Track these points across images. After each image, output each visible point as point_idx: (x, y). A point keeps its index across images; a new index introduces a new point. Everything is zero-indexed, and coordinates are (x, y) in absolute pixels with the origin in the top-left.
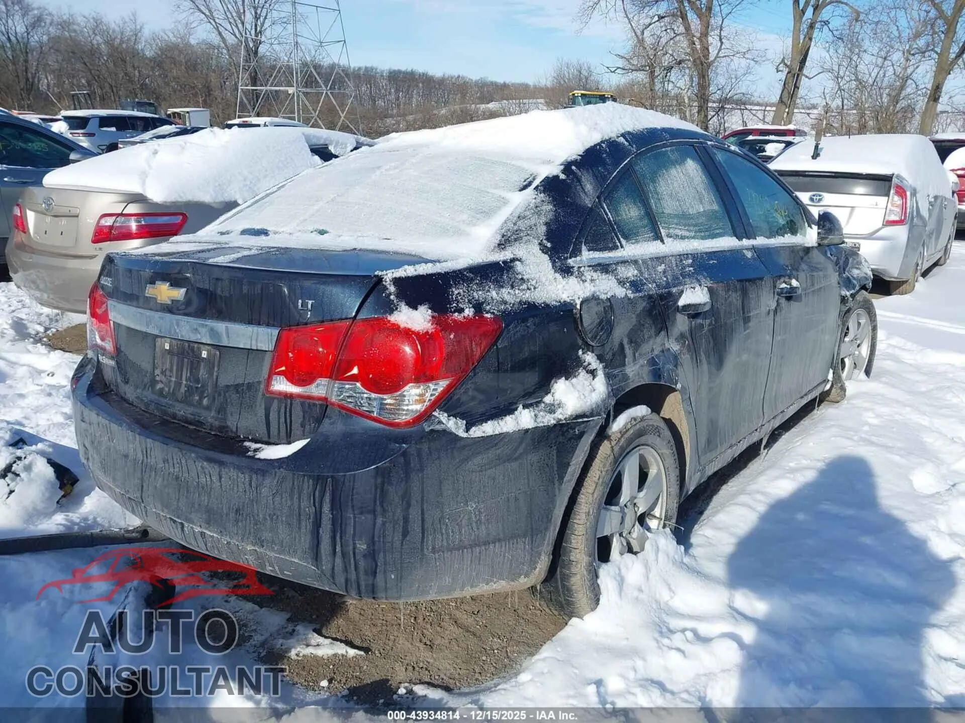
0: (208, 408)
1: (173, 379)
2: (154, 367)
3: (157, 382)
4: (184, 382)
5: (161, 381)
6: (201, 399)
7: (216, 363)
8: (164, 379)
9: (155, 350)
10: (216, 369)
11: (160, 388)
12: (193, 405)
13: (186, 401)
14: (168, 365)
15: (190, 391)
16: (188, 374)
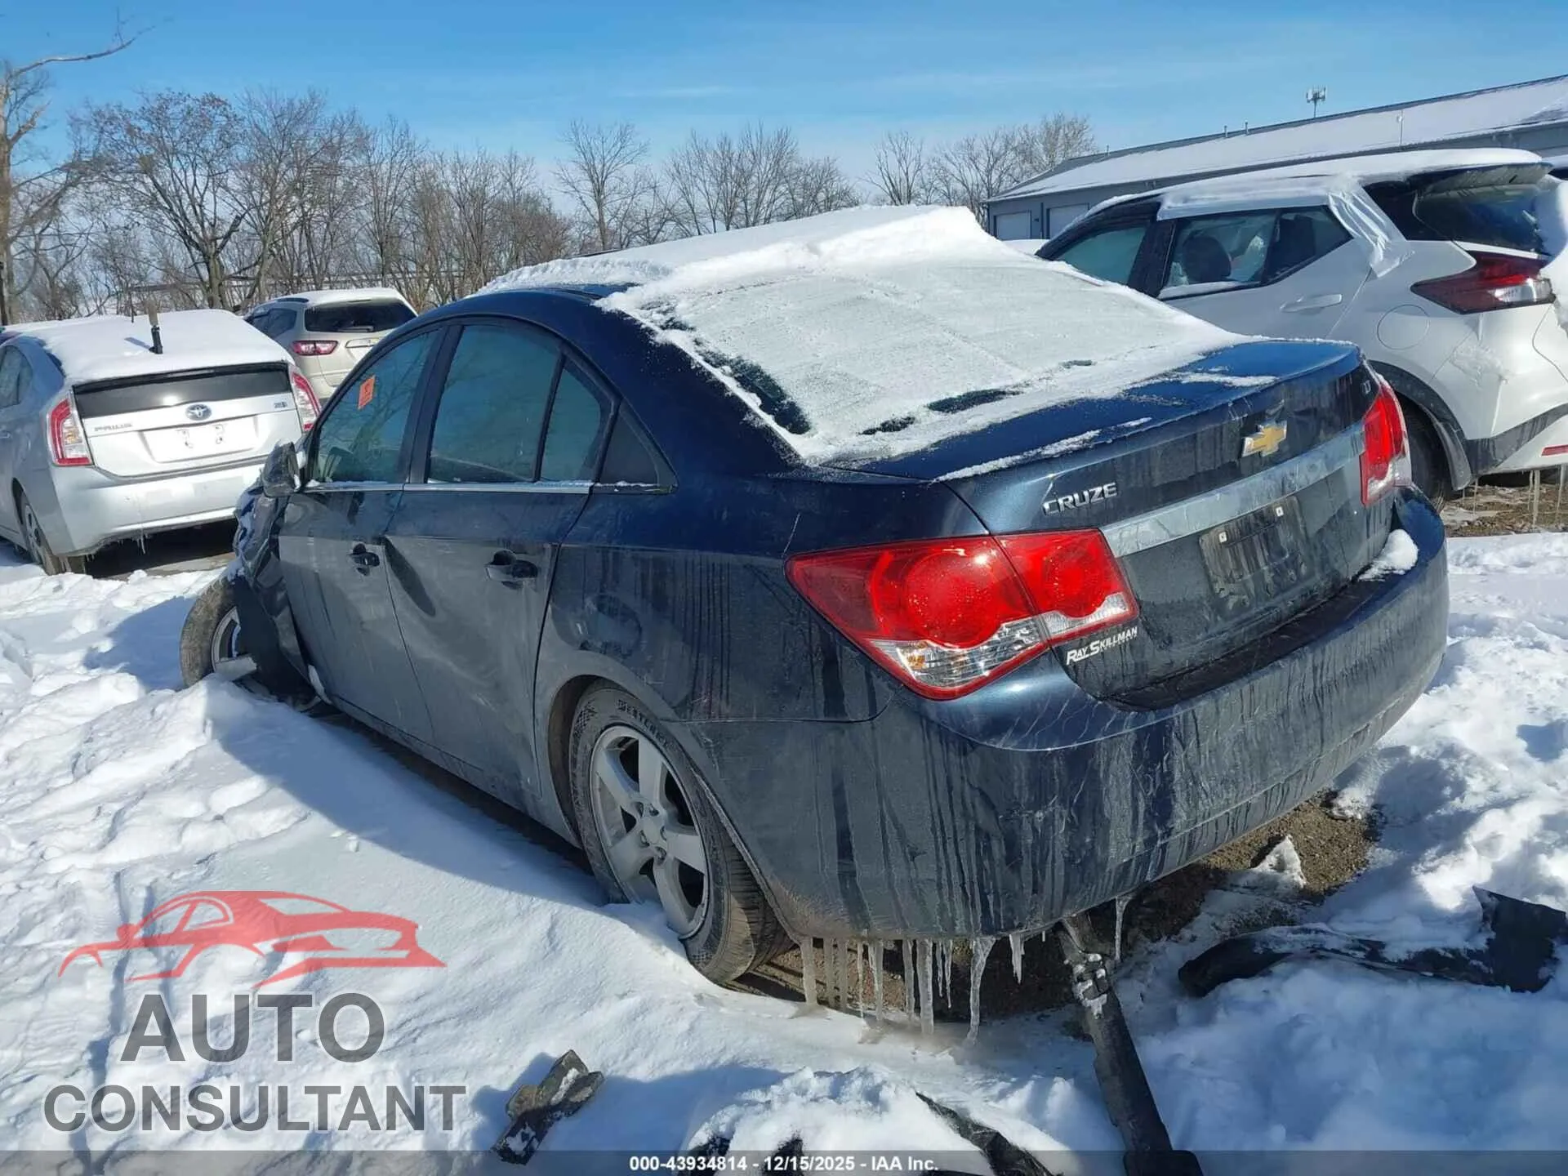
0: (1311, 574)
1: (1248, 576)
2: (1211, 583)
3: (1226, 599)
4: (1265, 568)
5: (1231, 594)
6: (1297, 571)
7: (1298, 513)
8: (1232, 587)
9: (1203, 557)
10: (1299, 519)
11: (1235, 605)
12: (1295, 585)
13: (1281, 589)
14: (1231, 565)
15: (1278, 572)
16: (1266, 554)
